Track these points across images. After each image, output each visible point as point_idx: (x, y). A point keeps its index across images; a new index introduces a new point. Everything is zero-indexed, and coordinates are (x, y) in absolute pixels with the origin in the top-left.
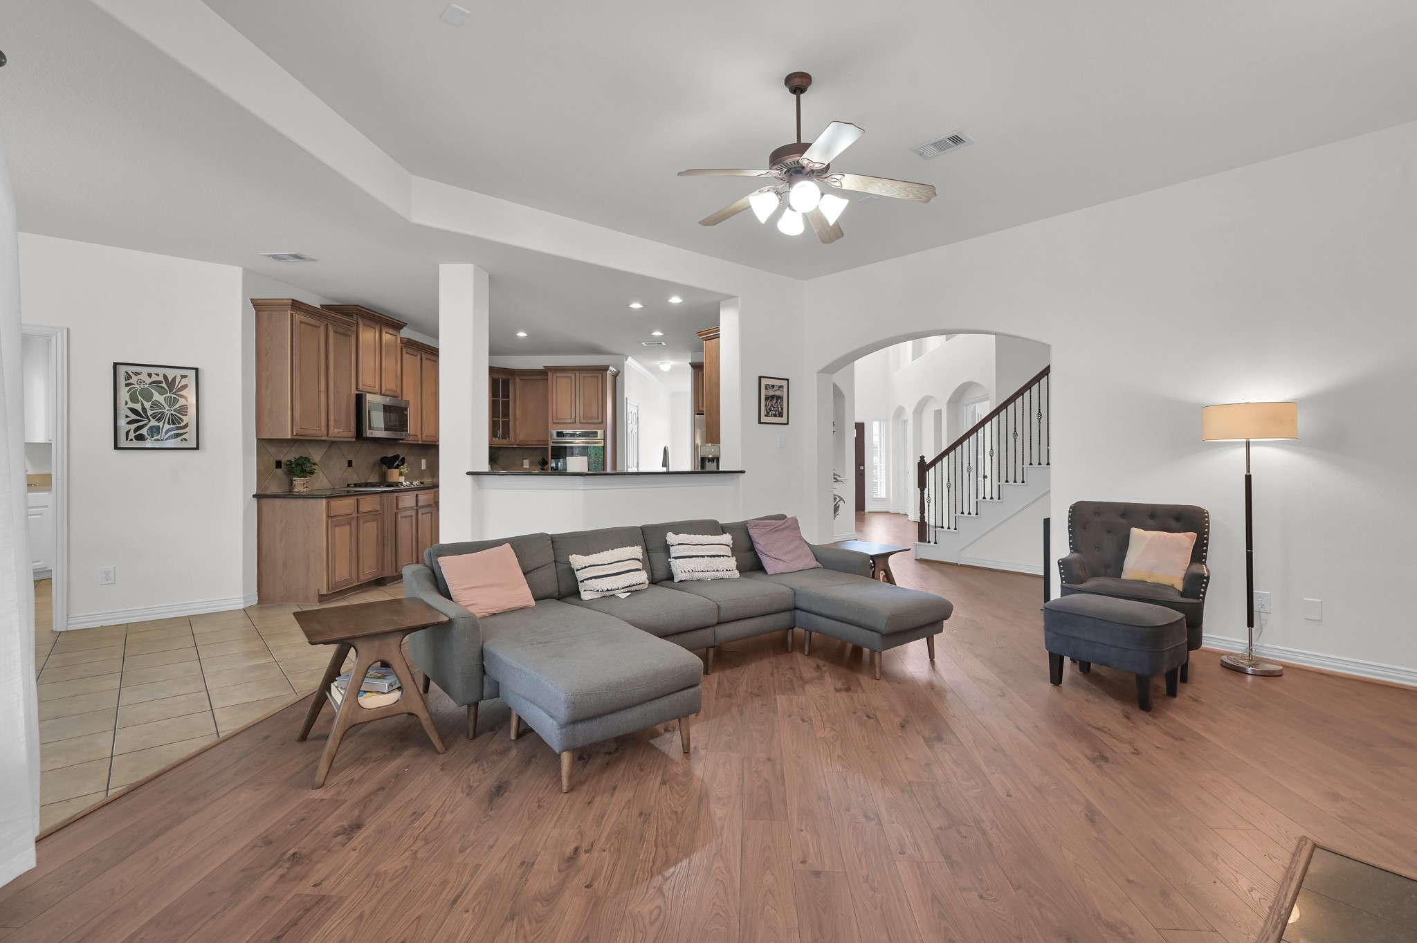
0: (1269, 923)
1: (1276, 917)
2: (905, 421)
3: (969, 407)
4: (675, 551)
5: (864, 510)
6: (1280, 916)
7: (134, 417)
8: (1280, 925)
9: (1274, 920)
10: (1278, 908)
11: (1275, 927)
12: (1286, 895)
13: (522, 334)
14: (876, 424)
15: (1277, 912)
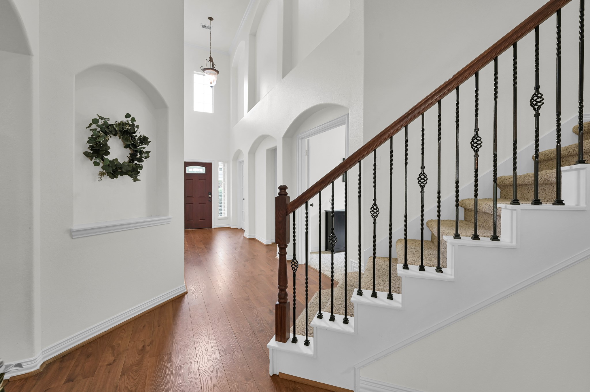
2: (241, 162)
3: (303, 140)
5: (211, 226)
14: (221, 165)
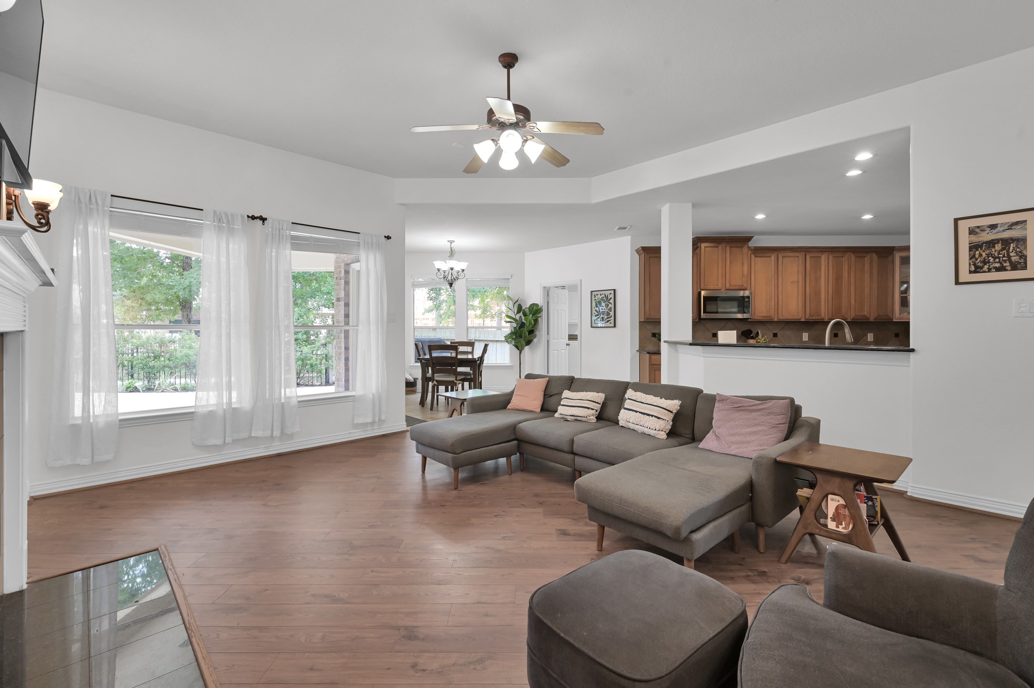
0: (194, 623)
1: (194, 629)
4: (628, 404)
6: (192, 630)
7: (597, 314)
8: (188, 626)
9: (192, 626)
10: (196, 634)
11: (189, 623)
12: (199, 645)
13: (867, 217)
15: (195, 631)
